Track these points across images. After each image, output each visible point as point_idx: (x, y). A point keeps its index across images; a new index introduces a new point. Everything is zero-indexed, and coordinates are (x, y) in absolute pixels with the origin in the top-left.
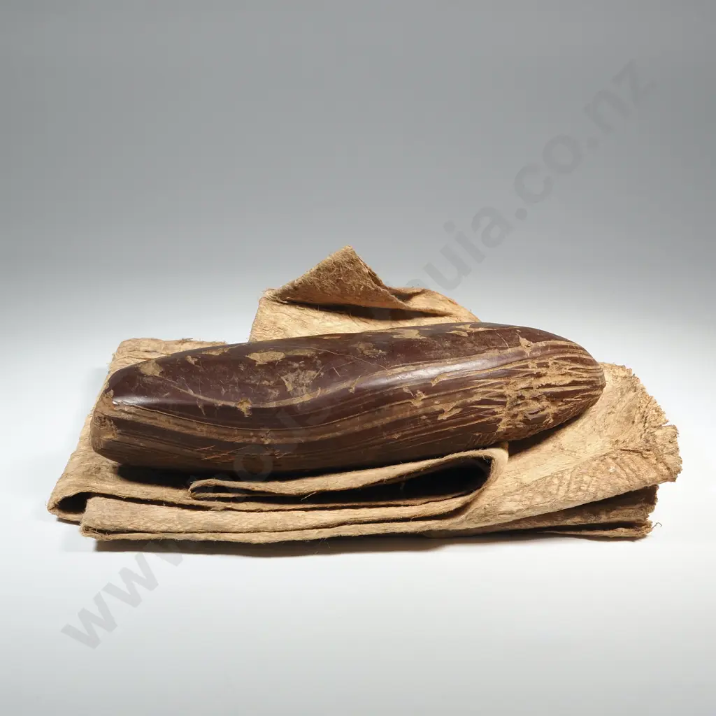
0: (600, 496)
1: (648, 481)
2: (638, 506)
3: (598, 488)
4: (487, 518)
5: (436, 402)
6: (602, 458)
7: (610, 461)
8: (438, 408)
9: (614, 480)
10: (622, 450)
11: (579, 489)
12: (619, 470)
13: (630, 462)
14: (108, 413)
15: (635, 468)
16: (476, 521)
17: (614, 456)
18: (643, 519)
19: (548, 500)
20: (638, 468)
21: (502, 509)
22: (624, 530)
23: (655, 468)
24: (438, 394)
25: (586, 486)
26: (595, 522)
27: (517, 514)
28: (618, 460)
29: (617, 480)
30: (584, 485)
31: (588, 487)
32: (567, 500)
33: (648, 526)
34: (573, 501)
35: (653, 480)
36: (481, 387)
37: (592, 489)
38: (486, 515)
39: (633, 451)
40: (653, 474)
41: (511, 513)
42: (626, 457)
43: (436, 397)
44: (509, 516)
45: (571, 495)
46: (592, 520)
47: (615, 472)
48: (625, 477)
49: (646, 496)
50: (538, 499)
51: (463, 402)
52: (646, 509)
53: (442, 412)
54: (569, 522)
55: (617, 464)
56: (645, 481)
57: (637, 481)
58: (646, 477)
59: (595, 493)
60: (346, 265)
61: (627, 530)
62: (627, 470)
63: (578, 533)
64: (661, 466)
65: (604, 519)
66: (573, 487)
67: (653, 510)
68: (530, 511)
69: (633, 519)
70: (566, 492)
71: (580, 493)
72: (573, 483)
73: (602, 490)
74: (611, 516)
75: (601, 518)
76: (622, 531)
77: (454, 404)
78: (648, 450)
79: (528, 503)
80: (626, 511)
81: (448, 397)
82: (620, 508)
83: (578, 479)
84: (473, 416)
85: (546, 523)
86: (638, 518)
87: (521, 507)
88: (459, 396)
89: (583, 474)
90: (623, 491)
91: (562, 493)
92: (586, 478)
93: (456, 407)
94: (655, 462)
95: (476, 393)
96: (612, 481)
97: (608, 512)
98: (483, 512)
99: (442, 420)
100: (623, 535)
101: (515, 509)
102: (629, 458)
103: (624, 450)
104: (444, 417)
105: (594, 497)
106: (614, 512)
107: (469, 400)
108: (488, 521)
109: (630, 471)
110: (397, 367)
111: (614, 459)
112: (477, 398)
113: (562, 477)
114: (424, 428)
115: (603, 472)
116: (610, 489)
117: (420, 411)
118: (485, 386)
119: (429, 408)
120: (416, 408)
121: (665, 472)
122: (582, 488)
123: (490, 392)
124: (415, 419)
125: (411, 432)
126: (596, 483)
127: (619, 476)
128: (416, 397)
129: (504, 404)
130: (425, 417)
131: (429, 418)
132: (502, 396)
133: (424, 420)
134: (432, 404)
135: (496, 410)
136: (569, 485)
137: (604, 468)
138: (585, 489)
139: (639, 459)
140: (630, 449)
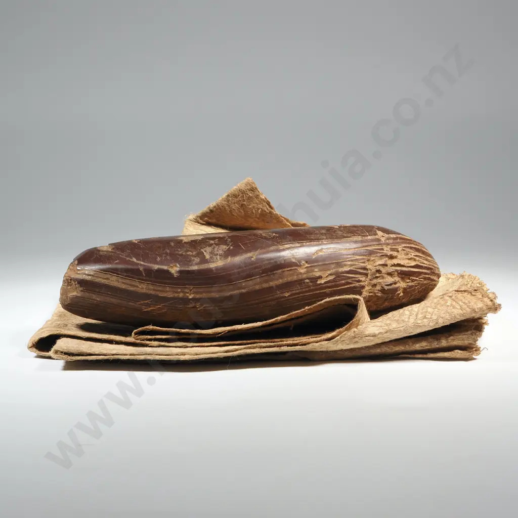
0: (441, 324)
1: (477, 310)
2: (469, 332)
3: (439, 316)
4: (356, 339)
5: (316, 270)
6: (441, 297)
7: (448, 298)
8: (318, 274)
9: (450, 310)
10: (456, 291)
11: (425, 317)
12: (454, 303)
13: (462, 298)
14: (74, 276)
15: (467, 302)
16: (348, 342)
17: (450, 295)
20: (469, 301)
21: (367, 333)
22: (459, 351)
23: (481, 301)
24: (318, 264)
25: (430, 315)
26: (437, 346)
27: (379, 337)
28: (453, 297)
29: (454, 310)
30: (428, 314)
31: (432, 315)
32: (416, 326)
34: (420, 326)
35: (481, 309)
36: (349, 261)
37: (435, 317)
38: (355, 337)
39: (465, 291)
40: (480, 305)
41: (374, 336)
42: (460, 295)
43: (316, 266)
44: (373, 339)
45: (419, 322)
47: (451, 305)
48: (459, 307)
50: (394, 325)
51: (336, 271)
52: (475, 334)
53: (320, 277)
54: (418, 346)
55: (453, 299)
57: (468, 310)
58: (475, 307)
59: (437, 320)
60: (248, 192)
62: (460, 303)
64: (486, 299)
65: (444, 343)
66: (420, 316)
68: (388, 334)
70: (415, 320)
71: (425, 320)
72: (420, 313)
73: (442, 318)
74: (450, 341)
75: (442, 342)
76: (458, 353)
77: (329, 272)
78: (475, 290)
79: (387, 328)
80: (460, 336)
81: (325, 267)
82: (456, 334)
83: (424, 311)
84: (343, 282)
85: (401, 347)
86: (470, 342)
87: (383, 331)
88: (333, 266)
89: (427, 307)
90: (459, 318)
91: (412, 320)
92: (430, 310)
93: (331, 275)
94: (481, 297)
95: (345, 265)
96: (449, 311)
97: (447, 338)
98: (353, 335)
99: (321, 284)
100: (459, 356)
101: (377, 332)
102: (461, 296)
103: (457, 291)
104: (323, 281)
105: (437, 323)
106: (452, 338)
107: (341, 270)
108: (356, 342)
109: (462, 304)
110: (287, 244)
111: (450, 297)
112: (347, 269)
113: (412, 310)
114: (307, 289)
115: (442, 305)
116: (448, 317)
117: (305, 276)
118: (352, 261)
119: (311, 274)
120: (301, 273)
121: (490, 303)
122: (427, 316)
123: (356, 265)
124: (300, 282)
125: (297, 291)
126: (437, 313)
127: (454, 307)
128: (301, 265)
129: (366, 275)
130: (307, 281)
131: (311, 282)
132: (365, 269)
133: (307, 283)
134: (313, 271)
135: (361, 279)
136: (417, 315)
137: (443, 302)
138: (429, 317)
139: (469, 296)
140: (462, 290)
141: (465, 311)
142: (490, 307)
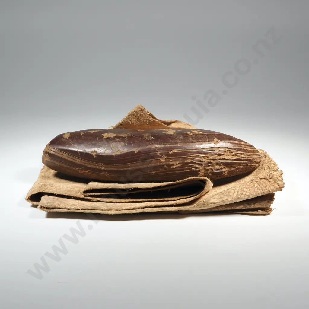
0: (251, 197)
1: (271, 191)
2: (267, 201)
3: (250, 194)
5: (171, 161)
6: (251, 182)
7: (255, 182)
8: (171, 163)
10: (260, 178)
11: (242, 194)
12: (259, 186)
13: (263, 183)
15: (265, 186)
16: (200, 206)
17: (257, 180)
18: (269, 207)
19: (229, 198)
21: (211, 202)
22: (261, 211)
23: (273, 186)
24: (172, 157)
25: (245, 193)
26: (249, 208)
27: (217, 204)
28: (258, 182)
29: (258, 190)
31: (246, 193)
32: (238, 198)
33: (271, 210)
34: (240, 199)
35: (273, 190)
36: (191, 156)
37: (248, 194)
38: (204, 204)
39: (265, 179)
40: (273, 188)
41: (214, 203)
42: (262, 181)
43: (171, 158)
44: (213, 205)
45: (239, 196)
46: (248, 207)
47: (257, 187)
48: (261, 189)
49: (269, 197)
50: (225, 198)
51: (182, 162)
52: (270, 202)
53: (173, 165)
54: (238, 208)
55: (258, 184)
56: (269, 191)
57: (266, 190)
58: (270, 189)
59: (249, 195)
61: (262, 211)
62: (262, 186)
63: (242, 212)
64: (276, 185)
65: (252, 206)
66: (240, 193)
67: (273, 203)
68: (222, 203)
69: (264, 206)
70: (237, 195)
71: (242, 196)
72: (240, 191)
73: (252, 194)
74: (256, 205)
76: (260, 212)
77: (178, 162)
78: (270, 178)
79: (221, 199)
80: (262, 203)
81: (176, 159)
82: (259, 202)
83: (242, 190)
84: (186, 168)
86: (267, 206)
87: (218, 201)
88: (181, 159)
89: (244, 188)
90: (261, 195)
91: (235, 195)
92: (245, 189)
93: (179, 164)
94: (273, 183)
95: (188, 159)
96: (255, 191)
97: (254, 204)
98: (203, 203)
99: (173, 168)
100: (260, 213)
101: (216, 202)
102: (263, 181)
105: (248, 197)
106: (257, 204)
107: (185, 161)
108: (205, 206)
109: (263, 187)
111: (257, 182)
112: (189, 161)
113: (235, 189)
114: (165, 171)
115: (252, 187)
116: (255, 194)
117: (164, 163)
118: (193, 156)
119: (168, 163)
120: (162, 162)
121: (278, 187)
122: (243, 193)
123: (195, 159)
124: (161, 166)
125: (160, 171)
126: (249, 191)
127: (258, 189)
128: (162, 157)
129: (202, 165)
130: (165, 166)
131: (167, 167)
132: (200, 161)
133: (165, 167)
134: (169, 161)
135: (197, 167)
136: (238, 192)
137: (252, 185)
138: (245, 194)
139: (267, 182)
140: (263, 178)
141: (264, 191)
142: (278, 189)
